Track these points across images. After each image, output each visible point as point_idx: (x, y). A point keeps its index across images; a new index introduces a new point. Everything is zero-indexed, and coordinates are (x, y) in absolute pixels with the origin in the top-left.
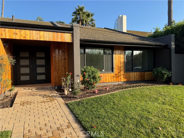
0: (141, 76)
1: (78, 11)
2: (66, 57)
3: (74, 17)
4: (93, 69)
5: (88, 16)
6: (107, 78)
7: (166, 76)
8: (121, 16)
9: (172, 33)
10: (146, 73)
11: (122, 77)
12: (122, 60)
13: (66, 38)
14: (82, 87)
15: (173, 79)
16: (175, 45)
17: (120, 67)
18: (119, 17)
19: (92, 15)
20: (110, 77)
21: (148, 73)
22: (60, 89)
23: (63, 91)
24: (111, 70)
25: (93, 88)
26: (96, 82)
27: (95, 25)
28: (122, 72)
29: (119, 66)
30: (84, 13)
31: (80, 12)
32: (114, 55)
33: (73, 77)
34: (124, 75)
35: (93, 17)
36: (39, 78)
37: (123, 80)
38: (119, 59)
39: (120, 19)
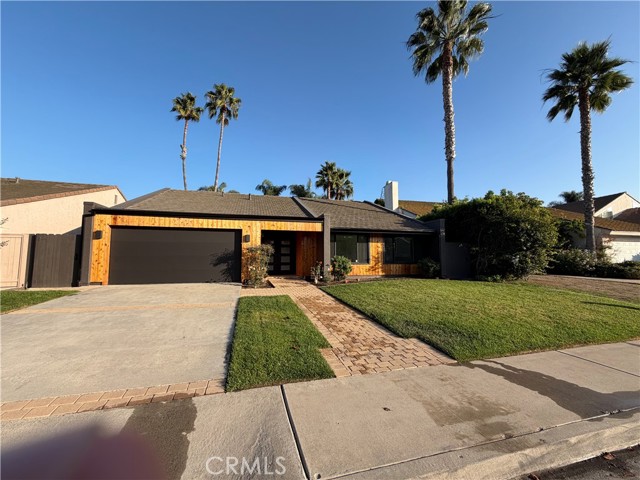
0: (405, 269)
1: (326, 169)
2: (315, 245)
3: (318, 179)
4: (344, 259)
5: (341, 176)
7: (432, 269)
8: (389, 182)
9: (442, 217)
10: (412, 266)
11: (380, 270)
12: (380, 250)
13: (317, 227)
14: (333, 278)
15: (443, 273)
16: (446, 232)
17: (378, 258)
18: (386, 183)
19: (347, 175)
20: (365, 270)
21: (414, 265)
22: (310, 280)
23: (313, 280)
24: (366, 261)
25: (343, 279)
26: (347, 273)
27: (351, 190)
28: (379, 264)
29: (377, 256)
30: (334, 173)
31: (330, 172)
32: (371, 244)
33: (322, 266)
34: (382, 267)
35: (350, 178)
36: (283, 268)
37: (381, 274)
38: (376, 248)
39: (388, 188)
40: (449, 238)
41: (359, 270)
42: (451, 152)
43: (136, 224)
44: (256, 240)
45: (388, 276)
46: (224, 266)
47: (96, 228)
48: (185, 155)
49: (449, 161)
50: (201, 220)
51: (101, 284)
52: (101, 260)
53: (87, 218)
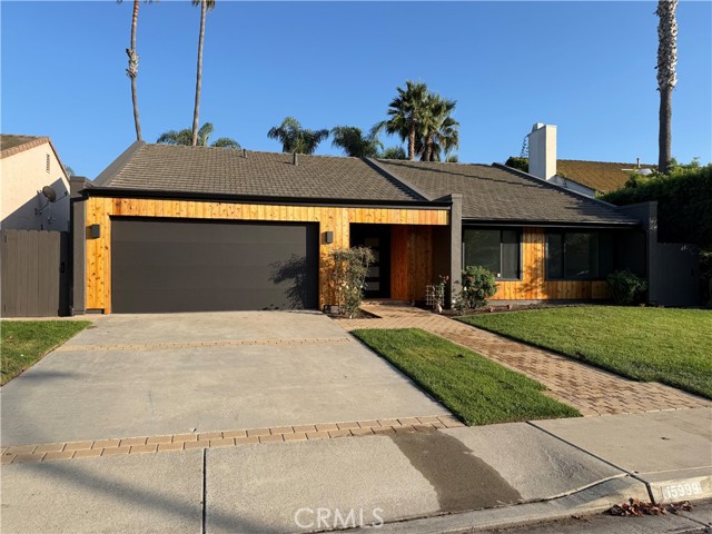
0: (583, 289)
1: (407, 97)
2: (430, 248)
4: (481, 271)
5: (437, 111)
6: (507, 290)
7: (633, 290)
8: (540, 126)
10: (594, 284)
11: (539, 290)
12: (540, 255)
13: (439, 217)
15: (652, 297)
16: (658, 223)
17: (536, 269)
18: (535, 129)
20: (512, 290)
21: (599, 283)
22: (427, 306)
23: (433, 307)
24: (516, 275)
25: (484, 304)
26: (490, 295)
27: (455, 137)
28: (538, 280)
29: (534, 266)
30: (423, 105)
31: (415, 103)
32: (523, 245)
34: (543, 286)
35: (452, 115)
37: (540, 297)
38: (533, 252)
39: (538, 137)
40: (662, 236)
41: (506, 291)
42: (669, 75)
43: (151, 214)
44: (342, 239)
45: (553, 301)
46: (290, 283)
47: (90, 220)
48: (135, 70)
49: (665, 92)
50: (253, 207)
51: (103, 311)
52: (101, 273)
53: (75, 204)
